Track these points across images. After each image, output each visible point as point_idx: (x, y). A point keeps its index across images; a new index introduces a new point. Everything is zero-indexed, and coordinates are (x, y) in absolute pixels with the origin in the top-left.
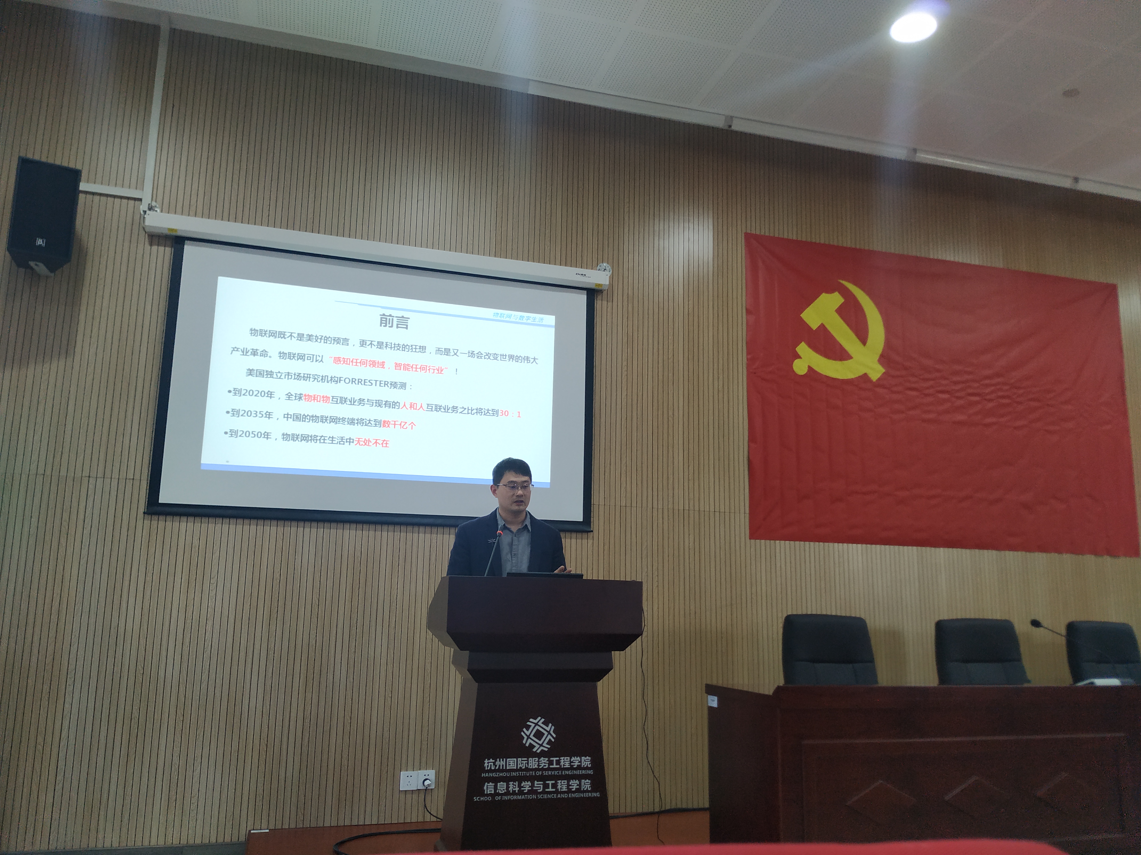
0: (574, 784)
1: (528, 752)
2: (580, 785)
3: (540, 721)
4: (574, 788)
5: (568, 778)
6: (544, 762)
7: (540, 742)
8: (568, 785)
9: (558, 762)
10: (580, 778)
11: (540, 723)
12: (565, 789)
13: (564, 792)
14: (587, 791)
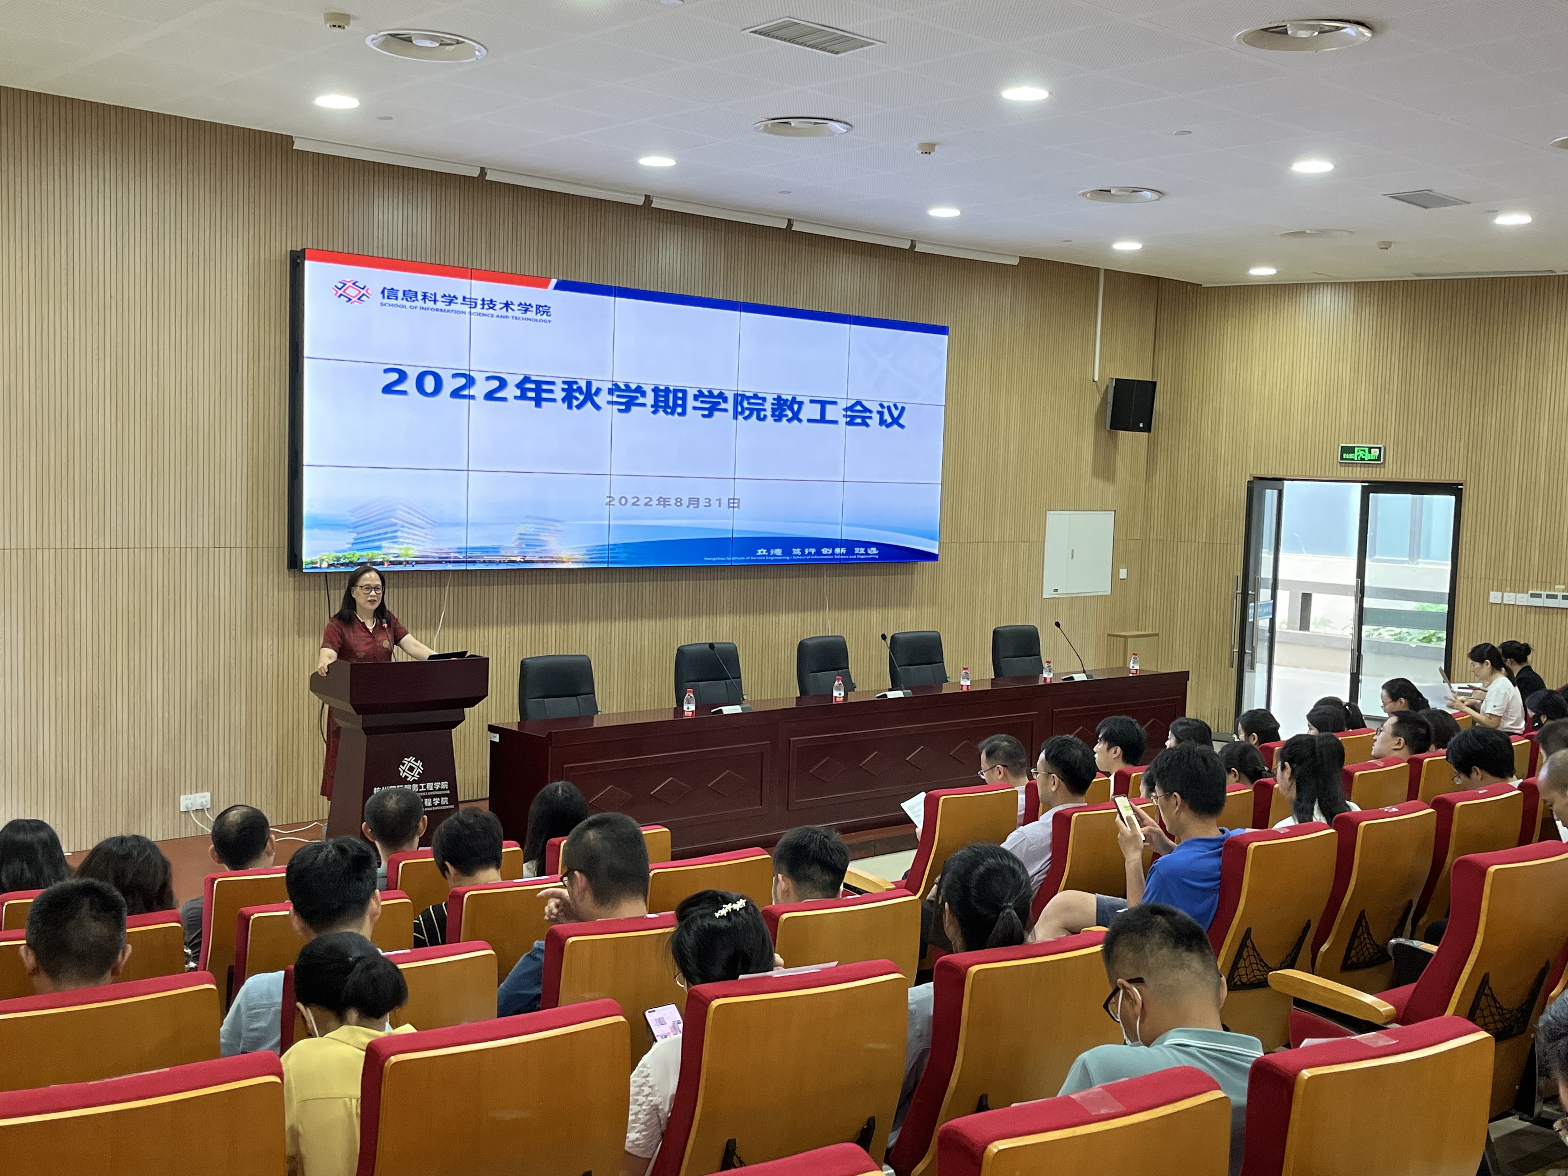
0: (436, 801)
1: (405, 781)
2: (440, 801)
3: (412, 759)
4: (436, 804)
5: (432, 797)
6: (415, 786)
7: (412, 774)
8: (432, 802)
9: (425, 787)
10: (440, 796)
11: (412, 761)
12: (430, 805)
13: (429, 807)
14: (445, 805)
